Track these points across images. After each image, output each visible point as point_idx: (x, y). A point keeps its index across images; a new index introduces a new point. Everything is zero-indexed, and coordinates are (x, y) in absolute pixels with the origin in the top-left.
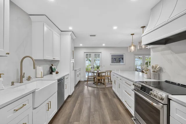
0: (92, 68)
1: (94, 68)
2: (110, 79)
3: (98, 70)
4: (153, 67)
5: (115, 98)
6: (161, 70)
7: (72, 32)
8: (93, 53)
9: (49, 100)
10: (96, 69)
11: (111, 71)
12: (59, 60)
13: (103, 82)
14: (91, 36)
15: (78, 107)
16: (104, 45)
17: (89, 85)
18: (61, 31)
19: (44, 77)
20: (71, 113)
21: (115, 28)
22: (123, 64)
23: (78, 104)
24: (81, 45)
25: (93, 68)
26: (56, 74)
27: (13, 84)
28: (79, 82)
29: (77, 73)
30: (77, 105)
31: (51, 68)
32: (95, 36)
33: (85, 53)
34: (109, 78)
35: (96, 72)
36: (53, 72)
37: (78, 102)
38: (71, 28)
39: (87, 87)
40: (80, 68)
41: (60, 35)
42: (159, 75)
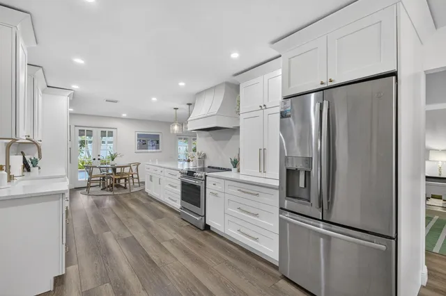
0: (94, 159)
1: (99, 159)
2: (138, 178)
3: (113, 162)
4: (198, 153)
5: (151, 201)
6: (205, 156)
7: (74, 91)
8: (98, 128)
11: (139, 164)
14: (107, 101)
16: (124, 115)
18: (48, 86)
21: (154, 99)
22: (158, 150)
25: (97, 159)
32: (116, 102)
34: (135, 176)
42: (204, 162)
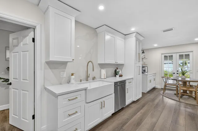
0: (174, 73)
1: (177, 73)
3: (183, 77)
7: (137, 33)
8: (177, 53)
9: (103, 99)
10: (181, 75)
12: (124, 63)
13: (194, 97)
14: (164, 31)
15: (139, 116)
17: (166, 95)
18: (125, 35)
19: (107, 78)
20: (128, 119)
23: (141, 113)
24: (156, 45)
26: (119, 77)
27: (81, 81)
28: (154, 89)
29: (148, 78)
30: (139, 114)
31: (116, 71)
32: (171, 30)
33: (162, 54)
35: (180, 79)
36: (117, 75)
37: (142, 111)
38: (133, 29)
39: (163, 97)
40: (155, 73)
41: (125, 39)
